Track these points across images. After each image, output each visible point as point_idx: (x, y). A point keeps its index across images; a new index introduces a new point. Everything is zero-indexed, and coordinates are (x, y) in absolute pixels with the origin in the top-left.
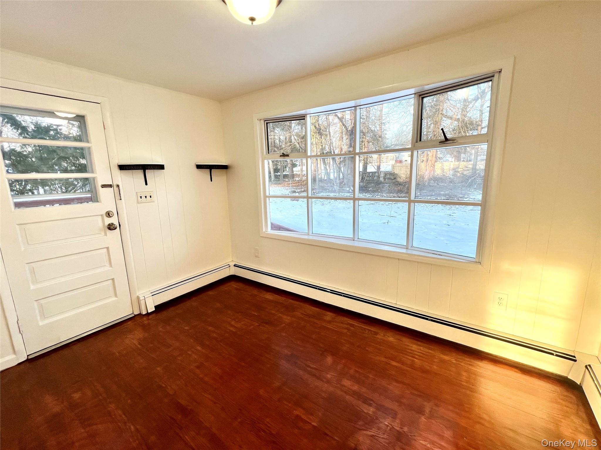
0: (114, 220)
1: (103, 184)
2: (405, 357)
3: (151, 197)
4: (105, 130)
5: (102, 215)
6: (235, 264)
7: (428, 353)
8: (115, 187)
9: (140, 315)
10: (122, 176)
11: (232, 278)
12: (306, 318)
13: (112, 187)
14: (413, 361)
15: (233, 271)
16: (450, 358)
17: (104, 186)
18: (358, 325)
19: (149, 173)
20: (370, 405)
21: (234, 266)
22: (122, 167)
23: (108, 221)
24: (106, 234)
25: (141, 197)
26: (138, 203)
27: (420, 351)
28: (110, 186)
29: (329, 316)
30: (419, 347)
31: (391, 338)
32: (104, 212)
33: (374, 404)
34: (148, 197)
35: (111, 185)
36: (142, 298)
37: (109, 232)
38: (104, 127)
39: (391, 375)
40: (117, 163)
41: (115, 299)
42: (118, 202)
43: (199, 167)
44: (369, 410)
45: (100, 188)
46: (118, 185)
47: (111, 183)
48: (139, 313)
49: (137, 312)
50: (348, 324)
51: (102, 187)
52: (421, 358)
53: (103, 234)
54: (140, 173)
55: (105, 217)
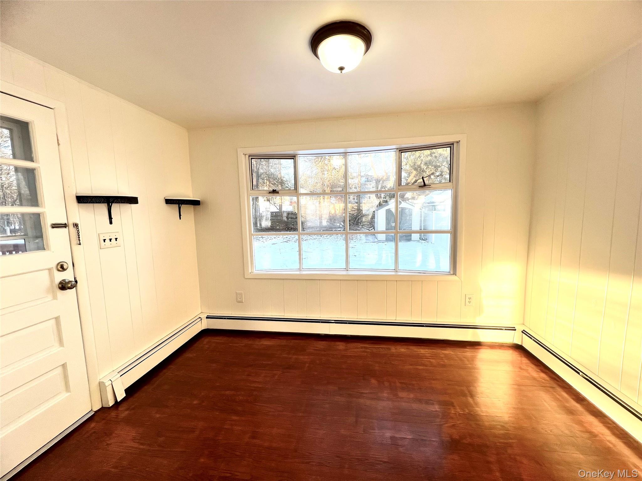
0: (68, 276)
1: (54, 223)
2: (423, 361)
3: (116, 239)
4: (60, 146)
5: (50, 270)
6: (207, 316)
7: (432, 352)
8: (71, 227)
9: (103, 410)
10: (80, 210)
11: (205, 333)
12: (322, 353)
13: (67, 227)
14: (430, 361)
15: (205, 325)
16: (449, 352)
17: (54, 226)
18: (370, 346)
19: (115, 207)
20: (433, 404)
21: (207, 318)
22: (81, 199)
23: (60, 277)
24: (55, 297)
25: (104, 240)
26: (100, 249)
27: (428, 353)
28: (65, 226)
29: (341, 346)
30: (424, 350)
31: (402, 349)
32: (53, 264)
33: (435, 403)
34: (113, 240)
35: (65, 224)
36: (108, 383)
37: (61, 293)
38: (58, 143)
39: (426, 376)
40: (75, 194)
41: (65, 395)
42: (76, 248)
43: (168, 202)
44: (435, 408)
45: (50, 229)
46: (76, 224)
47: (64, 221)
48: (101, 407)
49: (97, 407)
50: (362, 348)
51: (53, 227)
52: (433, 358)
53: (50, 297)
54: (102, 208)
55: (56, 272)
